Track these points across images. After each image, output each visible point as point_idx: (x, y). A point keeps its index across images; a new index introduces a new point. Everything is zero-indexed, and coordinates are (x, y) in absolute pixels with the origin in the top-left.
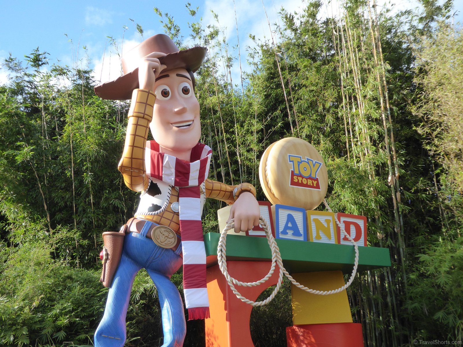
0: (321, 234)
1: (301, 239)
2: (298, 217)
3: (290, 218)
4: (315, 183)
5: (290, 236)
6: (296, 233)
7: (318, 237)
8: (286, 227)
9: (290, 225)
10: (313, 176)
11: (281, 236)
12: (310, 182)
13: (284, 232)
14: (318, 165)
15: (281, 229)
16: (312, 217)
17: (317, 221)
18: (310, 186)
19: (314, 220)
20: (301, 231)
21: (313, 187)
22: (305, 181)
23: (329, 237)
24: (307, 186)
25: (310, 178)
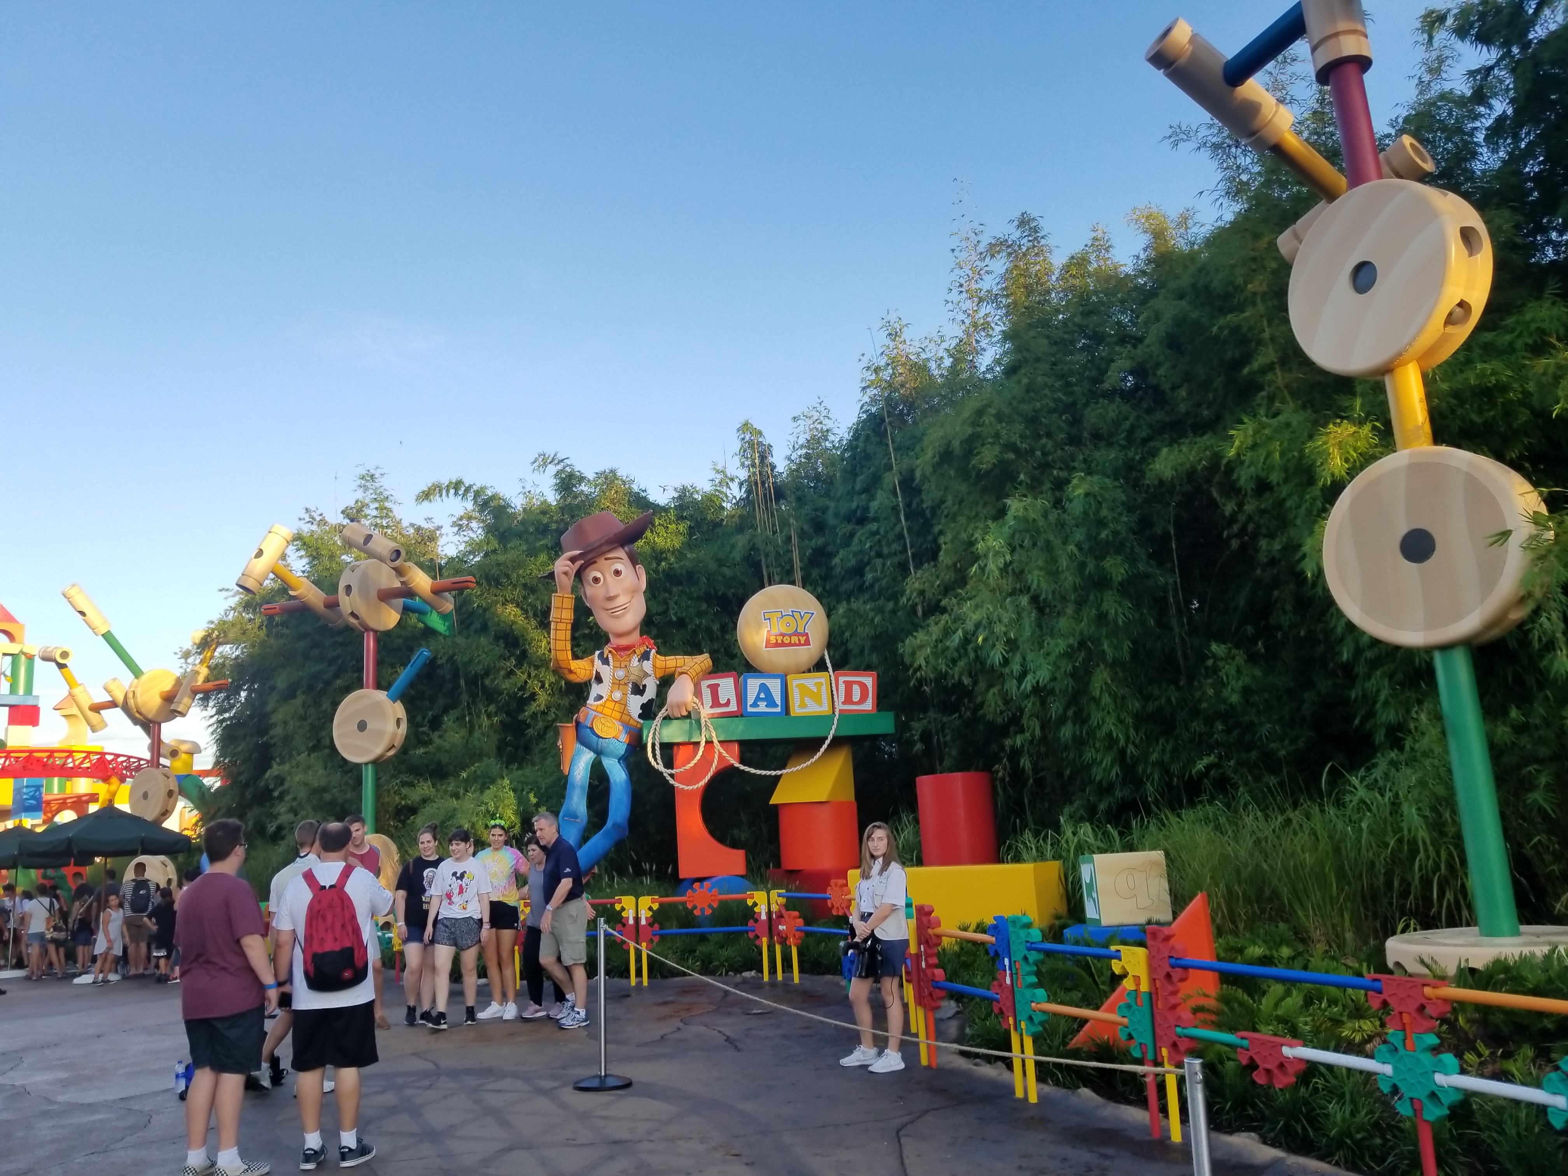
0: (807, 701)
1: (778, 710)
2: (775, 686)
3: (763, 688)
4: (803, 639)
5: (762, 707)
6: (771, 703)
7: (803, 705)
8: (758, 699)
9: (762, 696)
10: (801, 630)
11: (750, 709)
12: (795, 639)
13: (755, 705)
14: (807, 616)
15: (750, 701)
16: (795, 683)
17: (801, 687)
18: (795, 645)
19: (798, 686)
20: (778, 702)
21: (800, 644)
22: (787, 640)
23: (820, 703)
24: (790, 644)
25: (796, 634)
